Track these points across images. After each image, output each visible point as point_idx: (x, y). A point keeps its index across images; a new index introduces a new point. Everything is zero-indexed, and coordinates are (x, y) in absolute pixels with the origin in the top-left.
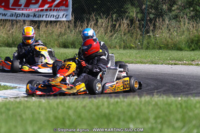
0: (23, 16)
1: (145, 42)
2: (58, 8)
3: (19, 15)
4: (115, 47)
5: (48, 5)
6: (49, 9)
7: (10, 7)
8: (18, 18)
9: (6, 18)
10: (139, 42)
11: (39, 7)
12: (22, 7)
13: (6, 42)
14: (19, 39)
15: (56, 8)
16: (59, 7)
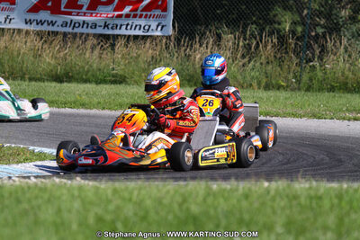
0: (85, 25)
1: (305, 78)
2: (149, 13)
3: (77, 25)
4: (251, 85)
5: (131, 7)
6: (132, 14)
7: (63, 9)
8: (76, 30)
9: (55, 29)
10: (295, 77)
11: (115, 10)
12: (84, 10)
13: (54, 73)
14: (78, 68)
15: (144, 13)
16: (150, 11)
